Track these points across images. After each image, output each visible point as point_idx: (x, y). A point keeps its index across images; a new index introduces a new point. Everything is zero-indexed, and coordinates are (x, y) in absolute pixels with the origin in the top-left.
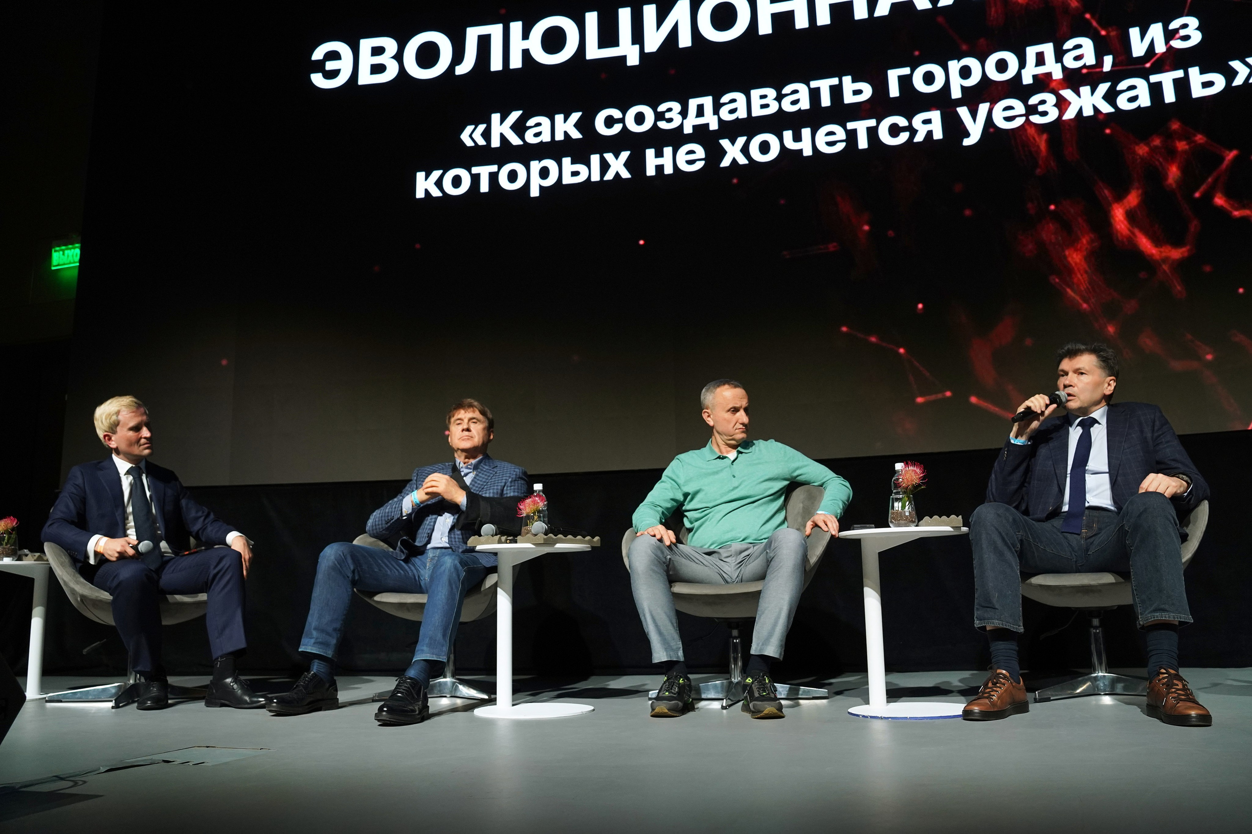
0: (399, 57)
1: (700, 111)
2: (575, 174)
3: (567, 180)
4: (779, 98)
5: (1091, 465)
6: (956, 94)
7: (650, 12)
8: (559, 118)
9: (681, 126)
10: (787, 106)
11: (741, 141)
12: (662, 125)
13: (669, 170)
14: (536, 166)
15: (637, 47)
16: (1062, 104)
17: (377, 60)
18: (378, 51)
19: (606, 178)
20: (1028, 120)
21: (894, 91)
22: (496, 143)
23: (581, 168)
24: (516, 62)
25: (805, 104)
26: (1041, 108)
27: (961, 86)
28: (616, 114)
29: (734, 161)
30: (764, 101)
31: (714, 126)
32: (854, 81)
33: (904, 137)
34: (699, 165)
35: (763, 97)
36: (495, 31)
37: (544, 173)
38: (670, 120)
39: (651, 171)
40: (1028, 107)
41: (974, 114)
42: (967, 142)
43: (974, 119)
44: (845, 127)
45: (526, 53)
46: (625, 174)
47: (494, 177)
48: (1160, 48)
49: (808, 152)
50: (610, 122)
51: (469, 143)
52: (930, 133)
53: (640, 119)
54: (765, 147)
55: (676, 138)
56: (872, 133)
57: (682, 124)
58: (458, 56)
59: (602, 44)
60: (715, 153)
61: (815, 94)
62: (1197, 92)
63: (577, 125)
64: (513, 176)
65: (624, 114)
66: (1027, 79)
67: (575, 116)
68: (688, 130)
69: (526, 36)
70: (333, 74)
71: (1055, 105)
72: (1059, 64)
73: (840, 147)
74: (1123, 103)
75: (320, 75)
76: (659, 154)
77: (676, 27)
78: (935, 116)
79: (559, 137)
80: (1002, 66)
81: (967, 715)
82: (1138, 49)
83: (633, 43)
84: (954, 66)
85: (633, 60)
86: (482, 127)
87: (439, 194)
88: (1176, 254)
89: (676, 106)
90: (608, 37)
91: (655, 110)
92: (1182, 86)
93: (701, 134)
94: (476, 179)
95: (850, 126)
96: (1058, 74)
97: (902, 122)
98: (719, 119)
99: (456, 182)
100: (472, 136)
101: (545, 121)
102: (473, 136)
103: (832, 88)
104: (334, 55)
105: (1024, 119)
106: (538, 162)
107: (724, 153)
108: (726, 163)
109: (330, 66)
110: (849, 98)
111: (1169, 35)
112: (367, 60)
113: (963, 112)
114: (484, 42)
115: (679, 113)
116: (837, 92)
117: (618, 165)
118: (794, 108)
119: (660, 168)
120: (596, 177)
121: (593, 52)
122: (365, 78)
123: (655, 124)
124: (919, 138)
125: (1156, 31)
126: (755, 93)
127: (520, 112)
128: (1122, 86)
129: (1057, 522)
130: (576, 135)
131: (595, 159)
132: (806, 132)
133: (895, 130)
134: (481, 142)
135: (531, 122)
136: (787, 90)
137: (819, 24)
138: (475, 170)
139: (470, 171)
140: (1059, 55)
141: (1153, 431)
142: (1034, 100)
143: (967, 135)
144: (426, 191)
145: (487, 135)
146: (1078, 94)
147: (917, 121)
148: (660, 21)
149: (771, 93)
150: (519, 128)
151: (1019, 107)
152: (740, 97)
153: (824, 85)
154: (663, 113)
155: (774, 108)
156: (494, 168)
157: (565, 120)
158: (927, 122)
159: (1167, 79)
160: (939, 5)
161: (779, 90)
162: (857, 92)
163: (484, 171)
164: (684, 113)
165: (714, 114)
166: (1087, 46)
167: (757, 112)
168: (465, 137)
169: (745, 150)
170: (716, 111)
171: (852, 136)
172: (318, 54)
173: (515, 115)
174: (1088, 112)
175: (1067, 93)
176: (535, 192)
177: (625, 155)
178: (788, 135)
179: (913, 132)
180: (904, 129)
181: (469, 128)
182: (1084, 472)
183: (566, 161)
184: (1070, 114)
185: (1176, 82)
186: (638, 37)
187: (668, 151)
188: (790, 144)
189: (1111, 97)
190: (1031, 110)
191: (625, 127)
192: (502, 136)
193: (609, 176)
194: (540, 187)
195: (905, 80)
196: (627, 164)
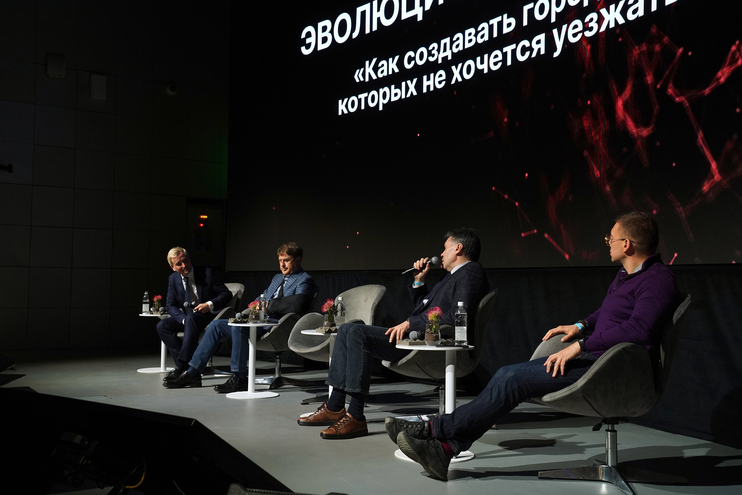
0: (332, 32)
1: (445, 48)
2: (396, 95)
3: (394, 99)
4: (476, 34)
8: (390, 60)
9: (438, 59)
10: (479, 40)
11: (460, 65)
12: (430, 59)
13: (432, 89)
14: (381, 91)
15: (422, 7)
16: (600, 20)
17: (324, 34)
18: (324, 29)
19: (407, 96)
20: (583, 35)
21: (525, 21)
22: (367, 80)
23: (398, 91)
24: (375, 27)
25: (486, 37)
26: (590, 25)
27: (556, 12)
28: (412, 54)
29: (456, 80)
30: (470, 38)
31: (450, 58)
32: (508, 17)
33: (528, 54)
34: (443, 84)
35: (470, 34)
36: (367, 8)
37: (384, 96)
38: (433, 55)
39: (425, 90)
40: (584, 25)
41: (560, 34)
42: (556, 54)
44: (502, 51)
45: (379, 19)
46: (415, 93)
47: (366, 100)
49: (486, 70)
50: (410, 59)
51: (358, 81)
52: (539, 50)
53: (421, 56)
54: (469, 69)
55: (435, 67)
56: (513, 53)
57: (438, 57)
58: (353, 28)
59: (408, 8)
60: (450, 75)
61: (491, 29)
63: (397, 64)
64: (373, 99)
65: (415, 54)
66: (585, 4)
67: (397, 58)
68: (440, 61)
69: (379, 10)
70: (309, 46)
71: (596, 22)
73: (499, 65)
74: (630, 15)
76: (428, 79)
78: (542, 37)
79: (390, 72)
83: (420, 5)
85: (420, 17)
86: (362, 70)
88: (645, 132)
89: (436, 46)
90: (410, 3)
91: (427, 48)
93: (445, 63)
94: (360, 100)
95: (505, 50)
97: (527, 44)
98: (452, 51)
99: (353, 104)
100: (358, 76)
101: (385, 63)
102: (359, 76)
103: (498, 23)
104: (309, 35)
108: (453, 81)
109: (308, 41)
110: (505, 30)
112: (320, 35)
113: (555, 32)
114: (363, 16)
115: (436, 51)
116: (500, 26)
117: (412, 88)
118: (482, 41)
119: (428, 87)
120: (403, 96)
121: (405, 15)
122: (320, 46)
123: (427, 59)
124: (534, 55)
126: (467, 32)
130: (397, 70)
131: (403, 84)
132: (486, 57)
135: (380, 65)
136: (480, 28)
138: (359, 96)
139: (357, 97)
142: (587, 19)
143: (555, 50)
144: (342, 111)
145: (364, 75)
146: (609, 11)
147: (534, 41)
149: (472, 30)
150: (376, 69)
151: (580, 28)
152: (461, 36)
153: (495, 22)
154: (431, 50)
155: (473, 42)
156: (366, 94)
157: (393, 61)
158: (539, 42)
161: (476, 29)
162: (509, 25)
163: (362, 96)
164: (439, 50)
165: (450, 50)
167: (468, 45)
169: (461, 73)
170: (451, 47)
171: (505, 56)
172: (303, 36)
173: (375, 60)
174: (612, 25)
175: (603, 11)
176: (381, 108)
177: (415, 81)
178: (478, 59)
179: (532, 51)
180: (528, 49)
181: (358, 71)
183: (393, 87)
184: (603, 29)
186: (422, 2)
187: (432, 75)
188: (480, 67)
189: (624, 11)
190: (586, 27)
191: (415, 63)
193: (409, 95)
194: (383, 103)
195: (531, 12)
196: (415, 87)
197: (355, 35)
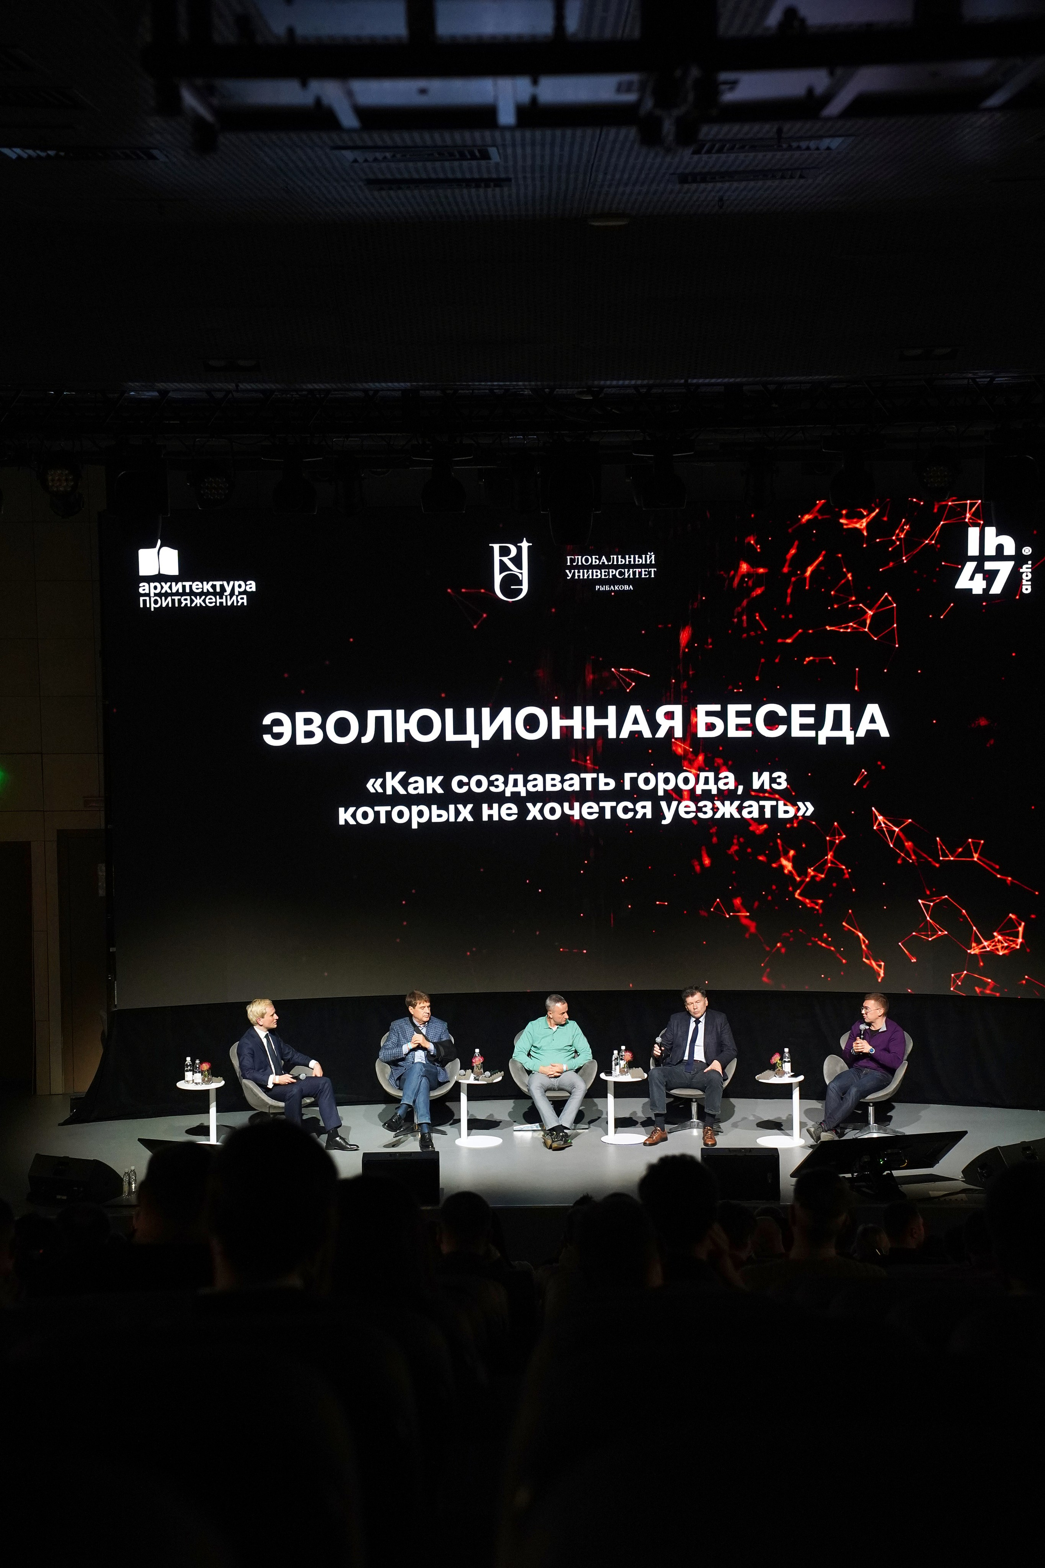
0: (323, 727)
1: (515, 784)
2: (440, 816)
3: (435, 819)
4: (563, 781)
5: (697, 1043)
6: (661, 793)
7: (486, 712)
8: (429, 779)
9: (504, 791)
10: (567, 788)
11: (539, 805)
12: (492, 789)
13: (496, 818)
14: (415, 809)
15: (478, 735)
16: (715, 810)
17: (308, 728)
18: (308, 722)
19: (458, 820)
20: (696, 814)
21: (627, 787)
22: (389, 792)
23: (443, 812)
24: (401, 738)
25: (577, 788)
26: (704, 809)
27: (664, 789)
28: (465, 779)
29: (535, 817)
30: (553, 782)
31: (523, 794)
32: (605, 777)
33: (630, 815)
34: (514, 817)
35: (553, 779)
36: (387, 714)
37: (420, 814)
38: (497, 787)
39: (485, 818)
40: (697, 807)
41: (669, 807)
42: (664, 822)
43: (669, 808)
44: (598, 805)
45: (407, 732)
46: (470, 819)
47: (388, 814)
48: (767, 787)
49: (577, 817)
50: (461, 784)
51: (372, 791)
52: (645, 814)
53: (479, 784)
54: (553, 811)
55: (501, 799)
56: (613, 809)
57: (505, 790)
58: (363, 731)
59: (456, 732)
60: (523, 811)
61: (583, 782)
62: (781, 815)
63: (440, 785)
64: (401, 814)
65: (469, 780)
66: (699, 792)
67: (439, 779)
68: (508, 794)
69: (407, 720)
70: (278, 736)
71: (712, 809)
72: (716, 786)
73: (595, 816)
74: (745, 813)
75: (270, 736)
76: (490, 808)
77: (502, 725)
78: (648, 804)
79: (430, 791)
80: (686, 781)
81: (645, 1144)
82: (756, 785)
83: (476, 733)
84: (661, 775)
85: (475, 745)
86: (380, 780)
87: (355, 823)
89: (501, 778)
90: (460, 727)
91: (488, 779)
92: (774, 809)
93: (515, 798)
94: (377, 814)
95: (602, 804)
96: (714, 792)
97: (630, 805)
98: (527, 790)
99: (365, 815)
100: (373, 786)
101: (420, 780)
102: (375, 786)
103: (593, 779)
104: (278, 722)
105: (694, 814)
106: (416, 806)
107: (528, 811)
108: (530, 818)
109: (276, 729)
110: (602, 787)
111: (773, 780)
112: (301, 728)
113: (663, 804)
114: (380, 721)
115: (503, 783)
116: (595, 782)
117: (466, 813)
118: (570, 789)
119: (490, 816)
120: (452, 819)
121: (450, 737)
122: (301, 741)
123: (488, 788)
124: (639, 816)
125: (766, 776)
126: (549, 777)
127: (405, 772)
128: (746, 804)
129: (682, 1067)
130: (440, 791)
131: (452, 807)
132: (577, 805)
133: (626, 810)
134: (380, 790)
135: (412, 780)
136: (567, 777)
137: (588, 738)
138: (377, 809)
139: (373, 809)
140: (716, 780)
141: (721, 1029)
142: (701, 804)
143: (665, 818)
144: (346, 820)
145: (383, 785)
146: (723, 804)
147: (639, 805)
148: (492, 721)
149: (558, 777)
150: (404, 783)
151: (693, 807)
152: (539, 777)
153: (589, 777)
154: (493, 781)
155: (559, 787)
156: (389, 808)
157: (433, 781)
158: (644, 807)
159: (768, 804)
160: (656, 736)
161: (562, 777)
162: (607, 784)
163: (383, 810)
164: (506, 783)
165: (524, 786)
166: (731, 777)
167: (549, 788)
168: (369, 786)
169: (541, 811)
170: (525, 785)
171: (602, 810)
172: (267, 720)
173: (401, 774)
174: (727, 816)
175: (718, 804)
176: (415, 826)
177: (470, 806)
178: (566, 805)
179: (636, 812)
180: (631, 810)
181: (372, 781)
182: (694, 1045)
183: (434, 807)
184: (718, 816)
185: (772, 807)
186: (478, 730)
187: (496, 806)
188: (567, 811)
189: (740, 809)
190: (699, 809)
191: (470, 788)
192: (393, 787)
193: (460, 819)
194: (418, 822)
195: (634, 781)
196: (471, 813)
197: (367, 739)
